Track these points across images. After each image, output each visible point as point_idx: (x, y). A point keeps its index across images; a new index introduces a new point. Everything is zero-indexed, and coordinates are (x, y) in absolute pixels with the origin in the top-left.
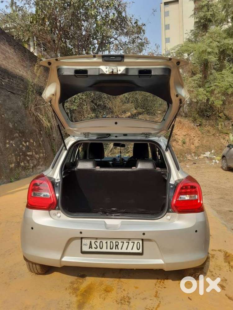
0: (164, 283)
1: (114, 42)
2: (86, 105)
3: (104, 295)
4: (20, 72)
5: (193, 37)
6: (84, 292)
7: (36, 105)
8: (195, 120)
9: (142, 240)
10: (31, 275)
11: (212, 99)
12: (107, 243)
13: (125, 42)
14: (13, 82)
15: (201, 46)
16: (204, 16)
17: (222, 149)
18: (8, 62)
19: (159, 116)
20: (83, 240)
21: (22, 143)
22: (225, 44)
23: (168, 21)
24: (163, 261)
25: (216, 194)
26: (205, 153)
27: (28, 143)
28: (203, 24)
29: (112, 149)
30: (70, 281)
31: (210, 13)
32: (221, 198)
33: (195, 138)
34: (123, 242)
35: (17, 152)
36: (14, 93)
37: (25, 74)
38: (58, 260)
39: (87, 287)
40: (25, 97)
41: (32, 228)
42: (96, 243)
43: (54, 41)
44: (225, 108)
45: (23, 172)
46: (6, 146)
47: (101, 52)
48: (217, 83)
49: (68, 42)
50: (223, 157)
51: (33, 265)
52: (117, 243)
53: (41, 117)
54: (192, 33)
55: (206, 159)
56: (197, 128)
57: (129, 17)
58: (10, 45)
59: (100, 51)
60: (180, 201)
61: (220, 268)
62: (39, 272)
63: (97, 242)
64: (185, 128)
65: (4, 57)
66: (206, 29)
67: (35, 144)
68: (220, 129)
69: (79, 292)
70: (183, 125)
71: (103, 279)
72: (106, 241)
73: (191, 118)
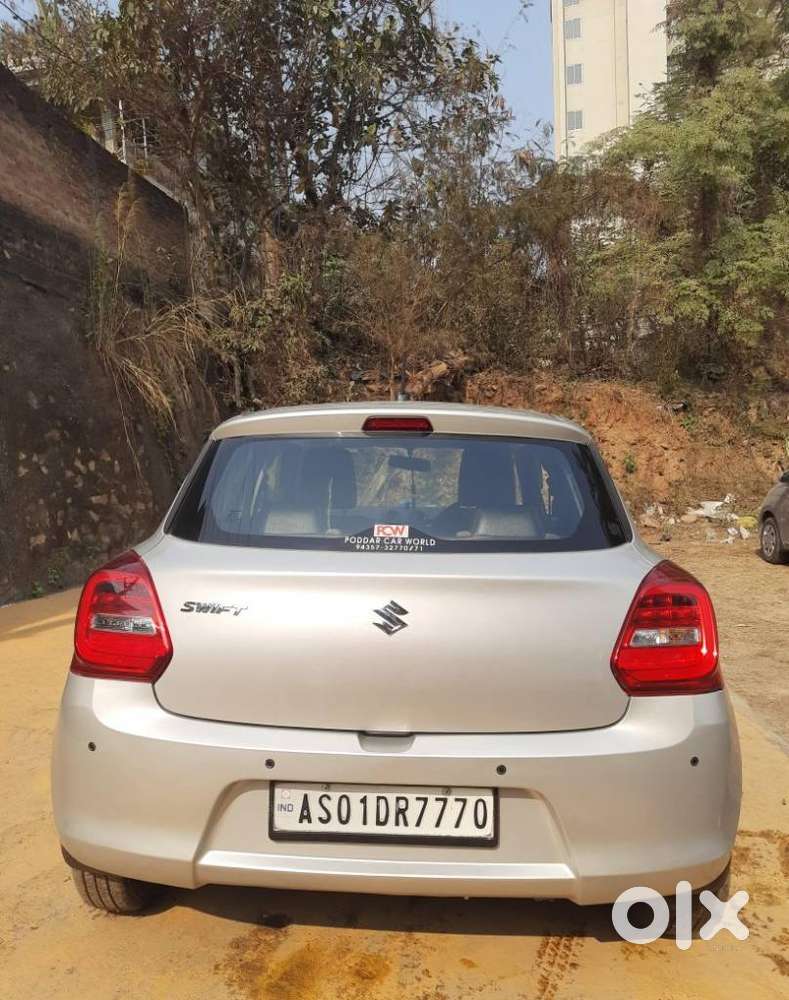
0: (570, 950)
1: (392, 119)
2: (296, 335)
3: (354, 989)
4: (66, 218)
5: (661, 108)
6: (281, 979)
7: (122, 334)
8: (670, 390)
9: (496, 791)
10: (91, 916)
11: (728, 315)
12: (364, 801)
13: (431, 118)
14: (42, 251)
15: (695, 131)
16: (706, 27)
17: (758, 492)
18: (25, 182)
19: (544, 376)
20: (278, 791)
21: (73, 465)
22: (778, 126)
23: (577, 51)
24: (571, 869)
25: (744, 640)
26: (702, 503)
27: (92, 465)
28: (702, 56)
29: (383, 486)
30: (230, 938)
31: (725, 17)
32: (763, 655)
33: (667, 454)
34: (425, 800)
35: (54, 494)
36: (45, 291)
37: (83, 225)
38: (187, 863)
39: (291, 960)
40: (82, 305)
41: (92, 747)
42: (325, 801)
43: (184, 113)
44: (771, 350)
45: (77, 564)
46: (16, 473)
47: (347, 155)
48: (747, 260)
49: (234, 119)
50: (767, 515)
51: (98, 880)
52: (402, 804)
53: (138, 372)
54: (658, 95)
55: (706, 523)
56: (674, 419)
57: (442, 31)
58: (32, 123)
59: (344, 152)
60: (636, 648)
61: (770, 896)
62: (120, 906)
63: (329, 798)
64: (634, 418)
65: (10, 166)
66: (711, 76)
67: (117, 469)
68: (753, 421)
69: (262, 980)
70: (626, 409)
71: (351, 932)
72: (362, 795)
73: (653, 385)
